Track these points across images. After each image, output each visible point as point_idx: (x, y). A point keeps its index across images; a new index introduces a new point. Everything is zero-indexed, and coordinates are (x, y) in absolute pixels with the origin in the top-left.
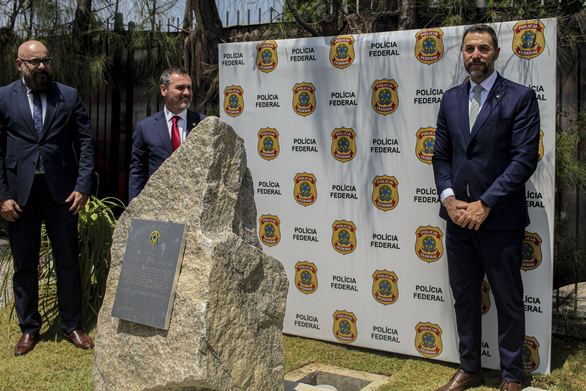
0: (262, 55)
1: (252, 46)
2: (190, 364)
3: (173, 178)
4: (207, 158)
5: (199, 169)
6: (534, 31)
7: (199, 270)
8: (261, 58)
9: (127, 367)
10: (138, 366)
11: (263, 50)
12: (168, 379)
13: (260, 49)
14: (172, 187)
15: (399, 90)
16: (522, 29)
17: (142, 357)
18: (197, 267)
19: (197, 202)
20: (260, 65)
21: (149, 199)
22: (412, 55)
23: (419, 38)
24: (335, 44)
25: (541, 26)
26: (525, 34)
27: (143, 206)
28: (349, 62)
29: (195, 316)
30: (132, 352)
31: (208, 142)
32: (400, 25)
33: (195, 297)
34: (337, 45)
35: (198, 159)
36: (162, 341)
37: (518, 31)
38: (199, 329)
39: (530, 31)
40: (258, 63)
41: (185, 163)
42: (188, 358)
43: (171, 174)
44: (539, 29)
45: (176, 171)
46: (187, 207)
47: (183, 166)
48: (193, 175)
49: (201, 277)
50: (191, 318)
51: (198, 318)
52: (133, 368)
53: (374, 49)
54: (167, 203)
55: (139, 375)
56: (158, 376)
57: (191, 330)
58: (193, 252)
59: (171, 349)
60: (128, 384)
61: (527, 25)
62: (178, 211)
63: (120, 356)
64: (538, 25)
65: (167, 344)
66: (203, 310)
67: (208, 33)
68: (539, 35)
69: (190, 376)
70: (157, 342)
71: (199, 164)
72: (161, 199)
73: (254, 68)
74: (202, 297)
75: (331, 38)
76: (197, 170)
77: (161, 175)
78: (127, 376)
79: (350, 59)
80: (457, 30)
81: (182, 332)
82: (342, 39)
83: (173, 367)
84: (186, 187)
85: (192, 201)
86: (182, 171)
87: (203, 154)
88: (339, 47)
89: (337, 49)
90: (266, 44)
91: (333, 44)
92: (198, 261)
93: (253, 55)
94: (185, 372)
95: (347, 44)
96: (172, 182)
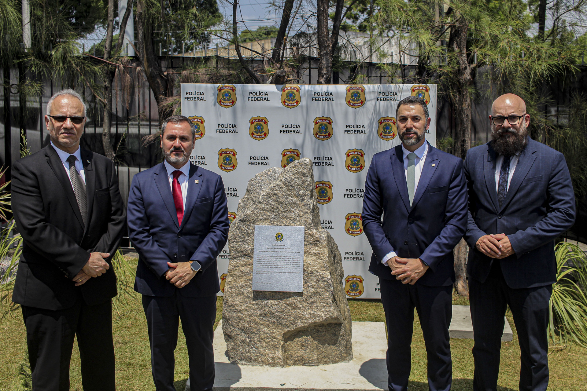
0: (223, 94)
1: (213, 87)
2: (328, 310)
3: (282, 198)
4: (308, 184)
5: (302, 191)
6: (424, 91)
7: (320, 254)
8: (221, 97)
9: (268, 320)
10: (279, 318)
11: (223, 91)
12: (310, 321)
13: (220, 90)
14: (282, 203)
15: (333, 124)
16: (416, 89)
17: (282, 312)
18: (318, 252)
19: (306, 212)
20: (220, 101)
21: (262, 212)
22: (344, 102)
23: (349, 91)
24: (285, 91)
25: (428, 88)
26: (418, 93)
27: (258, 217)
28: (297, 104)
29: (325, 281)
30: (272, 311)
31: (307, 174)
32: (321, 77)
33: (321, 270)
34: (287, 91)
35: (301, 185)
36: (299, 300)
37: (414, 91)
38: (329, 288)
39: (421, 91)
40: (219, 100)
41: (290, 188)
42: (324, 307)
43: (280, 195)
44: (427, 90)
45: (283, 193)
46: (299, 216)
47: (289, 190)
48: (299, 196)
49: (323, 258)
50: (321, 282)
51: (327, 282)
52: (275, 320)
53: (316, 96)
54: (280, 214)
55: (281, 324)
56: (299, 321)
57: (323, 290)
58: (311, 244)
59: (308, 303)
60: (271, 331)
61: (419, 87)
62: (292, 219)
63: (260, 315)
64: (426, 88)
65: (304, 301)
66: (329, 277)
67: (152, 70)
68: (426, 93)
69: (330, 316)
70: (295, 301)
71: (302, 188)
72: (273, 211)
73: (215, 104)
74: (327, 269)
75: (281, 86)
76: (301, 192)
77: (269, 196)
78: (269, 326)
79: (297, 102)
80: (373, 87)
81: (315, 292)
82: (290, 87)
83: (313, 314)
84: (294, 203)
85: (302, 212)
86: (289, 193)
87: (304, 182)
88: (288, 93)
89: (287, 94)
90: (226, 87)
91: (283, 90)
92: (317, 248)
93: (214, 94)
94: (325, 314)
95: (295, 91)
96: (281, 200)
